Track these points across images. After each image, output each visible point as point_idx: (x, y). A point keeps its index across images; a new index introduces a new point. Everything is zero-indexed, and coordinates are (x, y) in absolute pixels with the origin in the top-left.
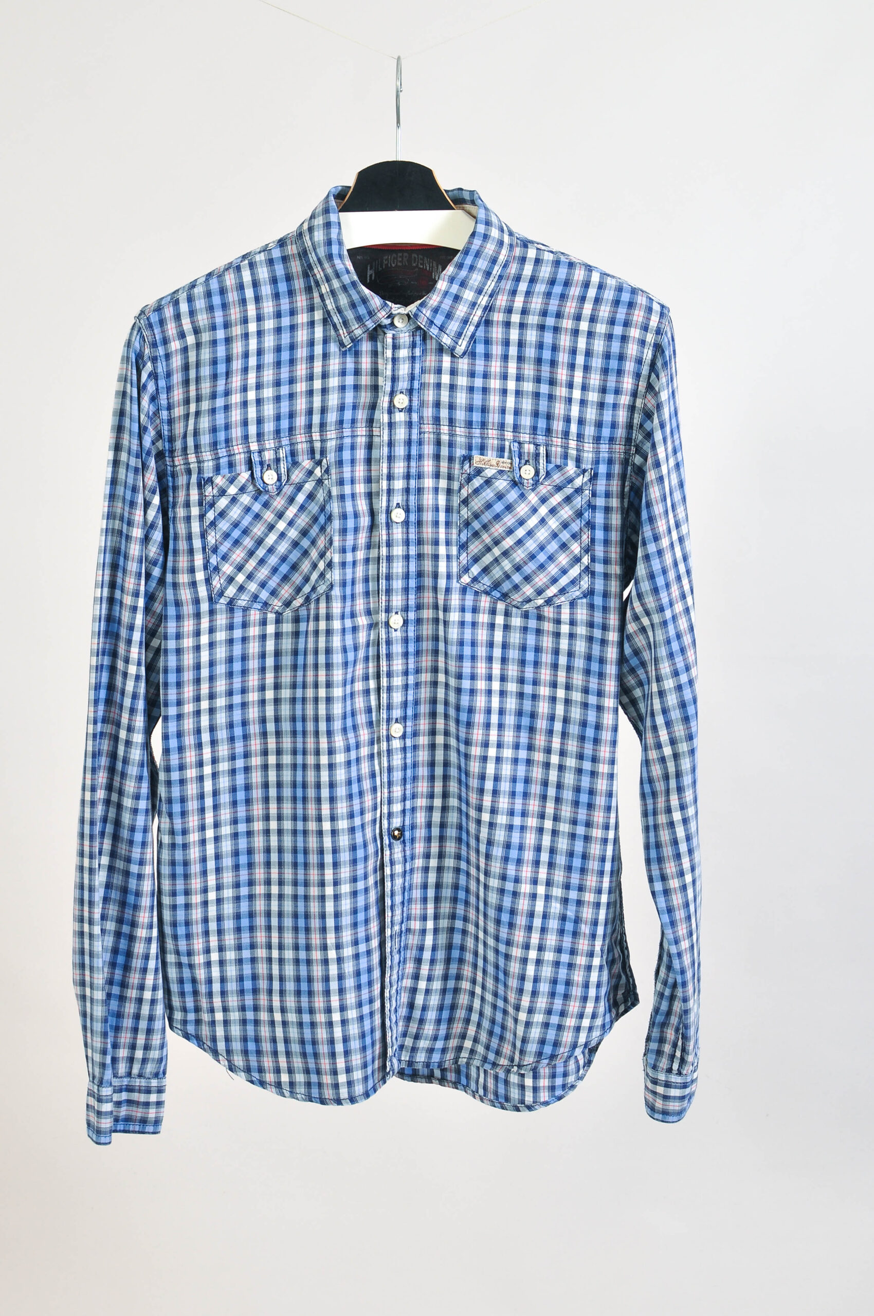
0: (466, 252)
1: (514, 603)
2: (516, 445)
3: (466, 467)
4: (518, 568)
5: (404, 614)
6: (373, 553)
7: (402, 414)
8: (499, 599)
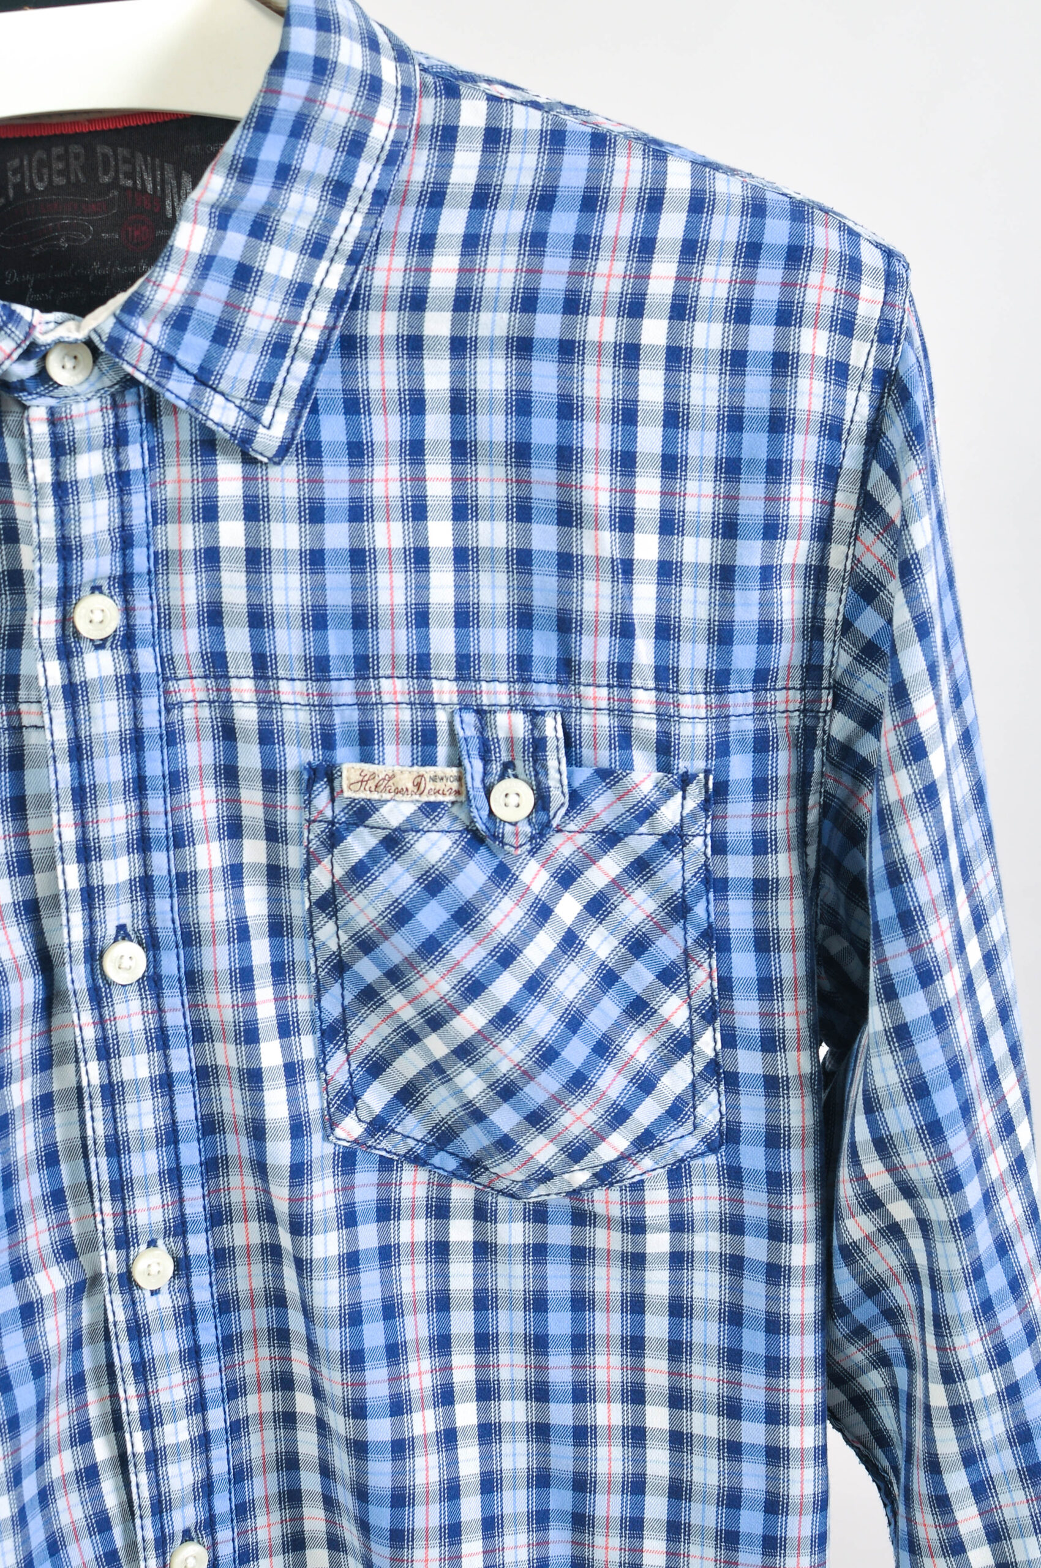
0: (262, 121)
1: (501, 1185)
2: (470, 718)
3: (321, 800)
4: (506, 1091)
5: (175, 1244)
6: (62, 1078)
7: (106, 655)
8: (454, 1174)
